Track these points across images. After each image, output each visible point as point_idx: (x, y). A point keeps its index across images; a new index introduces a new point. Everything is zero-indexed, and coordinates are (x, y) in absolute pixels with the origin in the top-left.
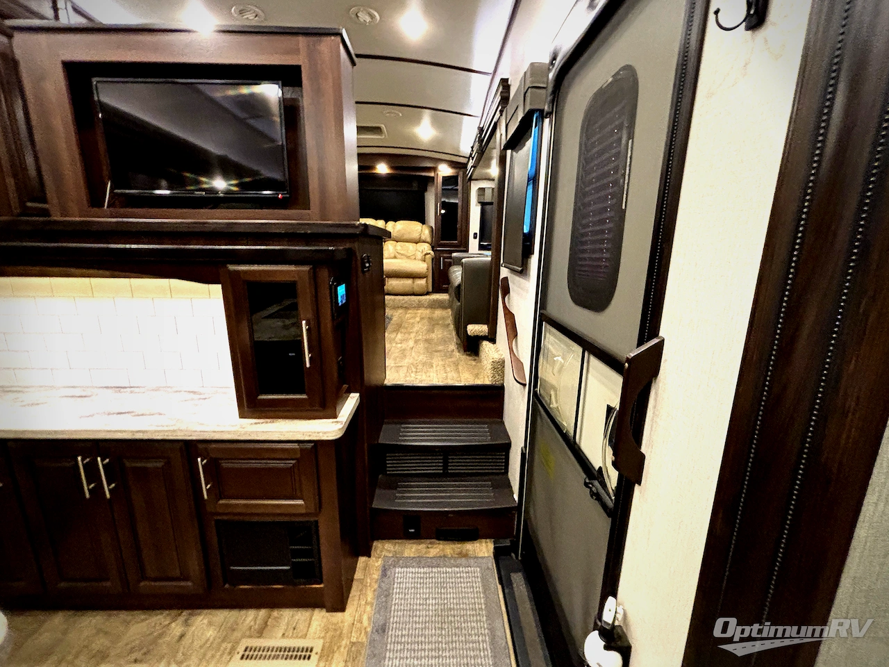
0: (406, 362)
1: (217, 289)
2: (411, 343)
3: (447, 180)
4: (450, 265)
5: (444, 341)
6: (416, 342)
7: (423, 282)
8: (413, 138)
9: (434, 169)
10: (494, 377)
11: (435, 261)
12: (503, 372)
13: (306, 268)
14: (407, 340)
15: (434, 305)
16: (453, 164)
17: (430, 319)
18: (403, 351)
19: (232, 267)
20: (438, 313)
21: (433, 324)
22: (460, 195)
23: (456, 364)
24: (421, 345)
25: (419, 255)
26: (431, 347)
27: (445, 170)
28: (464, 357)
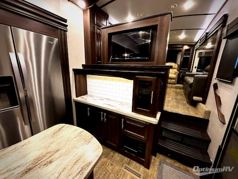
0: (170, 104)
1: (132, 81)
2: (171, 99)
3: (186, 50)
4: (185, 76)
5: (182, 100)
6: (172, 98)
7: (174, 80)
8: (178, 39)
9: (182, 47)
10: (205, 116)
11: (179, 75)
12: (209, 115)
13: (155, 78)
14: (170, 97)
15: (177, 88)
16: (189, 45)
17: (176, 92)
18: (169, 101)
19: (137, 76)
20: (178, 90)
21: (177, 94)
22: (191, 55)
23: (188, 108)
24: (174, 100)
25: (173, 72)
26: (177, 101)
27: (186, 47)
28: (190, 106)
